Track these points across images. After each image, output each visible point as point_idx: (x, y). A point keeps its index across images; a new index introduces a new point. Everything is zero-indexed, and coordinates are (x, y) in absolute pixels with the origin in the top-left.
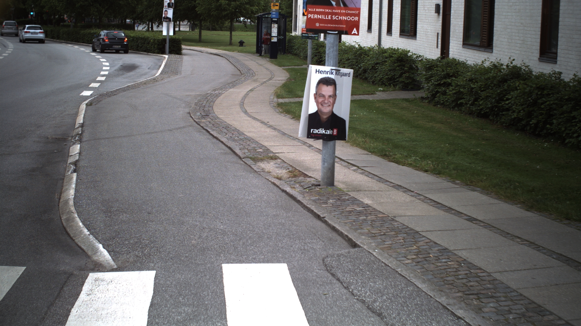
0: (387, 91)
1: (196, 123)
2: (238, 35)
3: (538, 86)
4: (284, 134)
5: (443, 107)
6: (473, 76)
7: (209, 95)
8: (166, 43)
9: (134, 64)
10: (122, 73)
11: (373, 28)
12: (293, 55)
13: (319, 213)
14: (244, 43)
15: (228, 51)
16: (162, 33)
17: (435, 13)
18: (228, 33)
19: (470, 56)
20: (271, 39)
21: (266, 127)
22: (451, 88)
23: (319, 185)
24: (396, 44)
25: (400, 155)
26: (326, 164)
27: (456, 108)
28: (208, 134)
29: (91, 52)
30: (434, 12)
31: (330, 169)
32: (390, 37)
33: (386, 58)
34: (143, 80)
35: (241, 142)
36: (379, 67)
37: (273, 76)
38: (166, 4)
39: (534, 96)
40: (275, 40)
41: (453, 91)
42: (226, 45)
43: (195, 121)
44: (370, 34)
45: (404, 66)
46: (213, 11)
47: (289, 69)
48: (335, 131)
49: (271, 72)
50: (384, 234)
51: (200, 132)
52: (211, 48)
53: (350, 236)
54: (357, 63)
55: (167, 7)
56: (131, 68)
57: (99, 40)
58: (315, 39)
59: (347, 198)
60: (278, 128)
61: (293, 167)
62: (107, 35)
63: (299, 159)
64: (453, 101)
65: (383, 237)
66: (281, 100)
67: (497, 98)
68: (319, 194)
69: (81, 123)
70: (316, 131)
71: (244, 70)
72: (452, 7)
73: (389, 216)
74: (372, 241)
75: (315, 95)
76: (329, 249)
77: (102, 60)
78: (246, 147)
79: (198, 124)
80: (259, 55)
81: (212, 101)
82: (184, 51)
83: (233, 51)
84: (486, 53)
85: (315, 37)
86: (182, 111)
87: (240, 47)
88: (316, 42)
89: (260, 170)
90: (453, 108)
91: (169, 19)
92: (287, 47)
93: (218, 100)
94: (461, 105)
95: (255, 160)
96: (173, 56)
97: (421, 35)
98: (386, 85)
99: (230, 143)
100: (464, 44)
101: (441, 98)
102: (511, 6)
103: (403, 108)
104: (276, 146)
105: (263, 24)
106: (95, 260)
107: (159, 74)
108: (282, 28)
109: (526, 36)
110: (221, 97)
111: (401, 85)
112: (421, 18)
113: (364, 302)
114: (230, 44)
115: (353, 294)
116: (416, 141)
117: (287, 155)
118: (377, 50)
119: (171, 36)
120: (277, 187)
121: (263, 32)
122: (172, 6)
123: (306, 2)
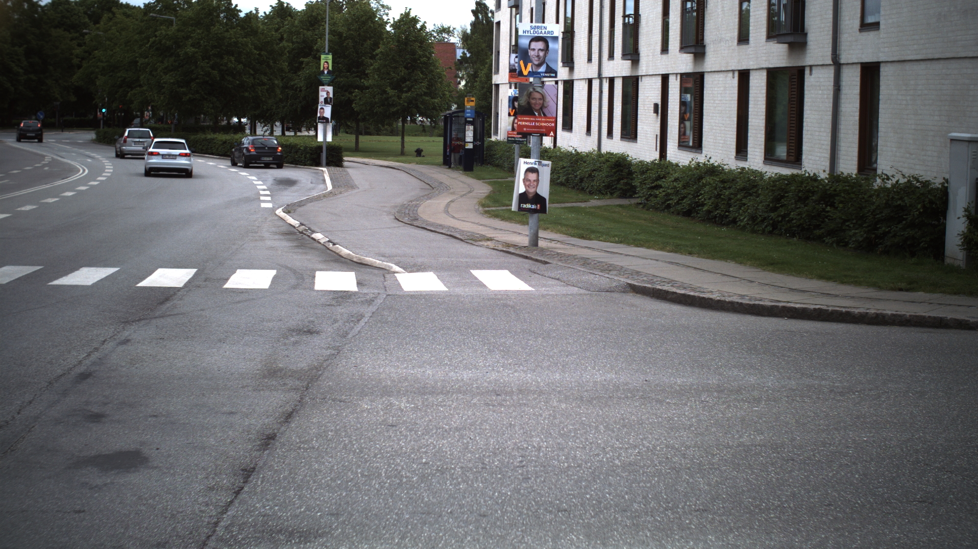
0: (602, 199)
1: (408, 224)
2: (413, 142)
5: (655, 210)
6: (679, 176)
7: (407, 205)
8: (322, 152)
9: (289, 179)
11: (592, 130)
12: (494, 166)
13: (527, 256)
16: (317, 138)
18: (399, 138)
19: (684, 158)
20: (465, 146)
21: (477, 225)
22: (661, 190)
23: (527, 247)
24: (616, 148)
26: (532, 231)
27: (666, 210)
30: (653, 112)
31: (535, 237)
32: (611, 140)
33: (604, 163)
34: (315, 194)
35: (459, 232)
36: (596, 173)
37: (472, 189)
38: (321, 99)
39: (718, 190)
40: (470, 146)
41: (663, 193)
42: (397, 155)
43: (406, 223)
44: (589, 137)
45: (622, 171)
46: (377, 107)
47: (491, 182)
48: (539, 206)
49: (469, 185)
50: (568, 259)
51: (416, 229)
53: (546, 260)
55: (323, 104)
56: (290, 183)
57: (240, 150)
58: (523, 144)
59: (547, 251)
60: (489, 226)
61: (506, 242)
62: (253, 143)
63: (511, 239)
64: (663, 203)
66: (487, 209)
68: (527, 250)
69: (299, 224)
70: (525, 206)
71: (434, 184)
72: (669, 106)
73: (573, 255)
74: (559, 261)
75: (524, 180)
76: (533, 266)
78: (464, 235)
79: (411, 225)
80: (448, 167)
81: (414, 210)
82: (345, 164)
83: (410, 163)
84: (696, 154)
85: (523, 141)
86: (387, 218)
88: (524, 146)
89: (480, 244)
90: (663, 210)
91: (327, 119)
92: (485, 156)
93: (420, 210)
94: (669, 206)
95: (476, 241)
96: (332, 168)
97: (642, 137)
98: (603, 194)
99: (449, 233)
100: (679, 146)
101: (653, 201)
102: (715, 107)
103: (615, 212)
104: (489, 233)
105: (453, 125)
106: (393, 270)
107: (331, 188)
108: (478, 131)
109: (726, 136)
110: (422, 207)
111: (618, 192)
112: (642, 119)
113: (550, 277)
114: (402, 154)
115: (545, 276)
116: (612, 229)
117: (501, 238)
118: (595, 155)
119: (329, 142)
120: (496, 250)
121: (453, 136)
122: (331, 102)
123: (513, 100)
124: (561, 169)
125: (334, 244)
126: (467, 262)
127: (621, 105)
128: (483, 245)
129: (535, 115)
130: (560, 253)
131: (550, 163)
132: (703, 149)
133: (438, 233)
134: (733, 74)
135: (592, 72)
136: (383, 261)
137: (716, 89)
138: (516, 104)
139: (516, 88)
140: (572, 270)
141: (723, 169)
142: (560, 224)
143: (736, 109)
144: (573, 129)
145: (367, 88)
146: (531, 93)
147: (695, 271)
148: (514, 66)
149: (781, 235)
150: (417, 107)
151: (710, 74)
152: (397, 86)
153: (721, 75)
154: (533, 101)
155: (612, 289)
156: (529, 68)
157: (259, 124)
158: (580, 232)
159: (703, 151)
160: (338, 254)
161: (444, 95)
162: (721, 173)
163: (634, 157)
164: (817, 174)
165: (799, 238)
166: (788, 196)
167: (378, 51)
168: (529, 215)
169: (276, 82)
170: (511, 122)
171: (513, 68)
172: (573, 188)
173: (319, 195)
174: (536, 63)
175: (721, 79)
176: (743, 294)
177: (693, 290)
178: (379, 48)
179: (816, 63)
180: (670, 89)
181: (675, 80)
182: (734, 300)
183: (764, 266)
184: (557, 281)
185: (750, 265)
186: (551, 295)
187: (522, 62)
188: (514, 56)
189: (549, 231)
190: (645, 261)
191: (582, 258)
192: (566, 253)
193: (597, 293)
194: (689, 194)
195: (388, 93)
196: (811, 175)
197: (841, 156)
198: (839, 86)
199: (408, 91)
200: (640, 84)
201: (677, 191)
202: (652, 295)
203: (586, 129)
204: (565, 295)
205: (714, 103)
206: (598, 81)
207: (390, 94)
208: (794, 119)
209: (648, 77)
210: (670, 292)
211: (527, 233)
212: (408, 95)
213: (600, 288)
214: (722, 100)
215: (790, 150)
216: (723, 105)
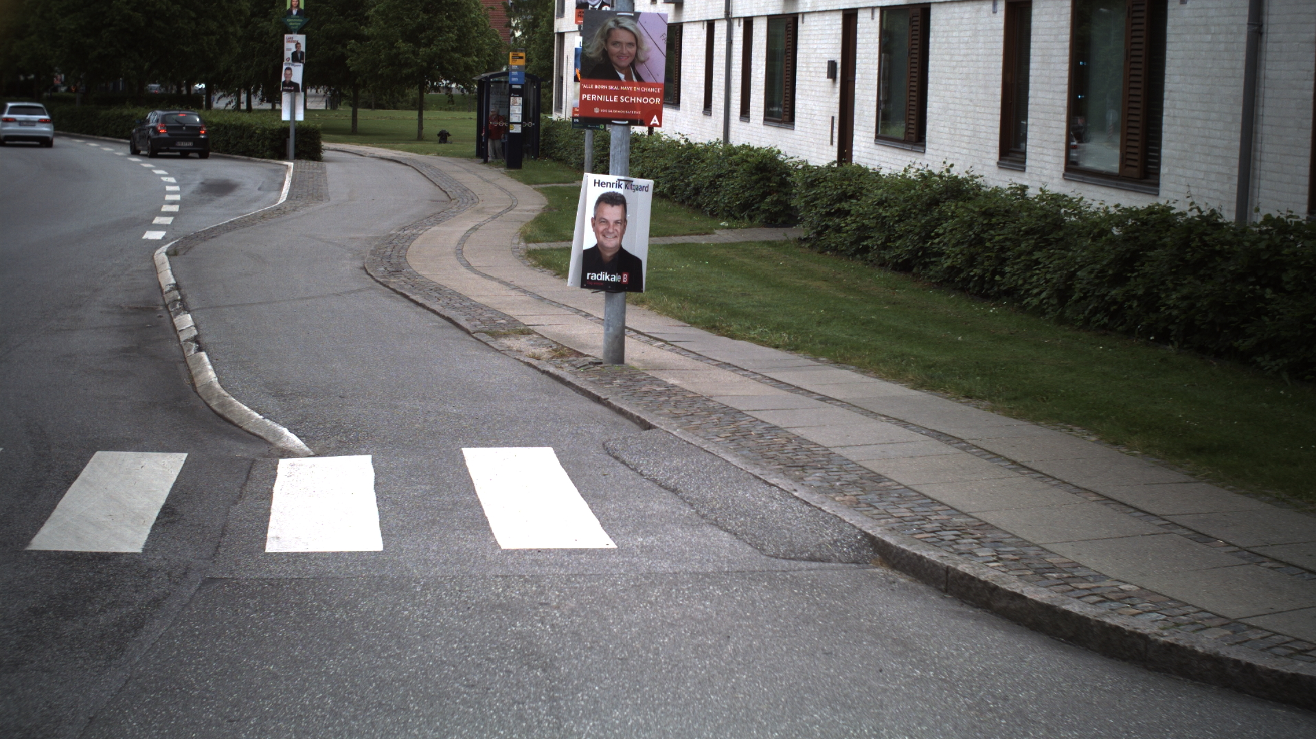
0: (736, 228)
1: (381, 283)
2: (436, 119)
3: (983, 209)
4: (542, 299)
5: (837, 255)
6: (885, 195)
7: (394, 237)
8: (288, 137)
9: (227, 180)
10: (208, 198)
11: (713, 106)
12: (554, 161)
13: (599, 395)
14: (449, 135)
15: (417, 152)
16: (281, 116)
17: (828, 77)
18: (415, 114)
19: (889, 160)
20: (509, 128)
21: (508, 288)
22: (849, 219)
23: (601, 363)
24: (758, 138)
25: (738, 327)
26: (611, 329)
27: (858, 256)
28: (406, 300)
29: (129, 156)
30: (826, 75)
31: (617, 337)
32: (746, 124)
33: (737, 165)
34: (253, 210)
35: (467, 310)
36: (723, 181)
37: (515, 204)
38: (288, 54)
39: (977, 229)
40: (517, 129)
41: (853, 225)
42: (410, 141)
43: (377, 281)
44: (708, 117)
45: (769, 179)
46: (382, 67)
47: (546, 189)
48: (625, 276)
49: (510, 194)
50: (692, 415)
51: (391, 297)
52: (380, 147)
53: (643, 417)
54: (682, 175)
55: (290, 61)
56: (223, 188)
57: (146, 130)
58: (599, 129)
59: (643, 377)
60: (531, 290)
61: (558, 344)
62: (164, 120)
63: (569, 333)
64: (852, 243)
65: (690, 417)
66: (533, 246)
67: (923, 234)
68: (600, 373)
69: (173, 284)
70: (595, 277)
71: (454, 193)
72: (857, 66)
73: (702, 396)
74: (673, 422)
75: (594, 220)
76: (613, 433)
77: (157, 172)
78: (477, 317)
79: (385, 286)
80: (482, 160)
81: (402, 248)
82: (325, 154)
83: (427, 153)
84: (914, 154)
86: (348, 266)
87: (440, 145)
89: (503, 349)
90: (853, 255)
91: (297, 85)
92: (541, 144)
93: (414, 246)
94: (865, 249)
95: (495, 335)
96: (302, 163)
97: (803, 120)
98: (736, 219)
99: (447, 312)
100: (878, 138)
101: (833, 238)
102: (954, 68)
103: (760, 258)
104: (528, 315)
105: (492, 96)
106: (281, 445)
107: (284, 199)
108: (532, 105)
109: (978, 123)
110: (419, 240)
111: (763, 216)
112: (803, 87)
113: (655, 481)
114: (419, 137)
115: (641, 474)
116: (769, 305)
117: (547, 328)
118: (721, 151)
119: (300, 122)
120: (535, 367)
121: (491, 113)
122: (302, 58)
123: (580, 55)
124: (663, 170)
125: (200, 350)
127: (764, 63)
128: (510, 349)
129: (619, 78)
130: (673, 386)
131: (650, 183)
132: (928, 145)
133: (428, 309)
134: (995, 5)
135: (714, 8)
136: (267, 414)
137: (954, 34)
140: (708, 459)
141: (979, 187)
143: (1000, 71)
144: (681, 104)
145: (368, 38)
146: (610, 30)
150: (442, 68)
151: (943, 6)
152: (411, 37)
153: (967, 8)
154: (615, 49)
155: (825, 553)
159: (927, 150)
160: (192, 379)
162: (978, 195)
163: (790, 155)
164: (1218, 211)
168: (603, 294)
169: (231, 30)
170: (579, 92)
172: (682, 202)
175: (967, 15)
180: (858, 36)
181: (870, 19)
186: (662, 577)
191: (727, 410)
192: (685, 386)
193: (785, 563)
194: (911, 231)
195: (399, 48)
196: (1205, 214)
197: (1263, 172)
198: (1261, 26)
199: (428, 45)
200: (800, 28)
201: (882, 223)
202: (943, 587)
203: (703, 104)
204: (697, 574)
205: (951, 60)
206: (725, 23)
207: (402, 50)
208: (1138, 92)
209: (817, 14)
210: (1004, 590)
211: (601, 316)
212: (428, 50)
213: (791, 543)
214: (968, 55)
215: (1128, 153)
216: (971, 63)
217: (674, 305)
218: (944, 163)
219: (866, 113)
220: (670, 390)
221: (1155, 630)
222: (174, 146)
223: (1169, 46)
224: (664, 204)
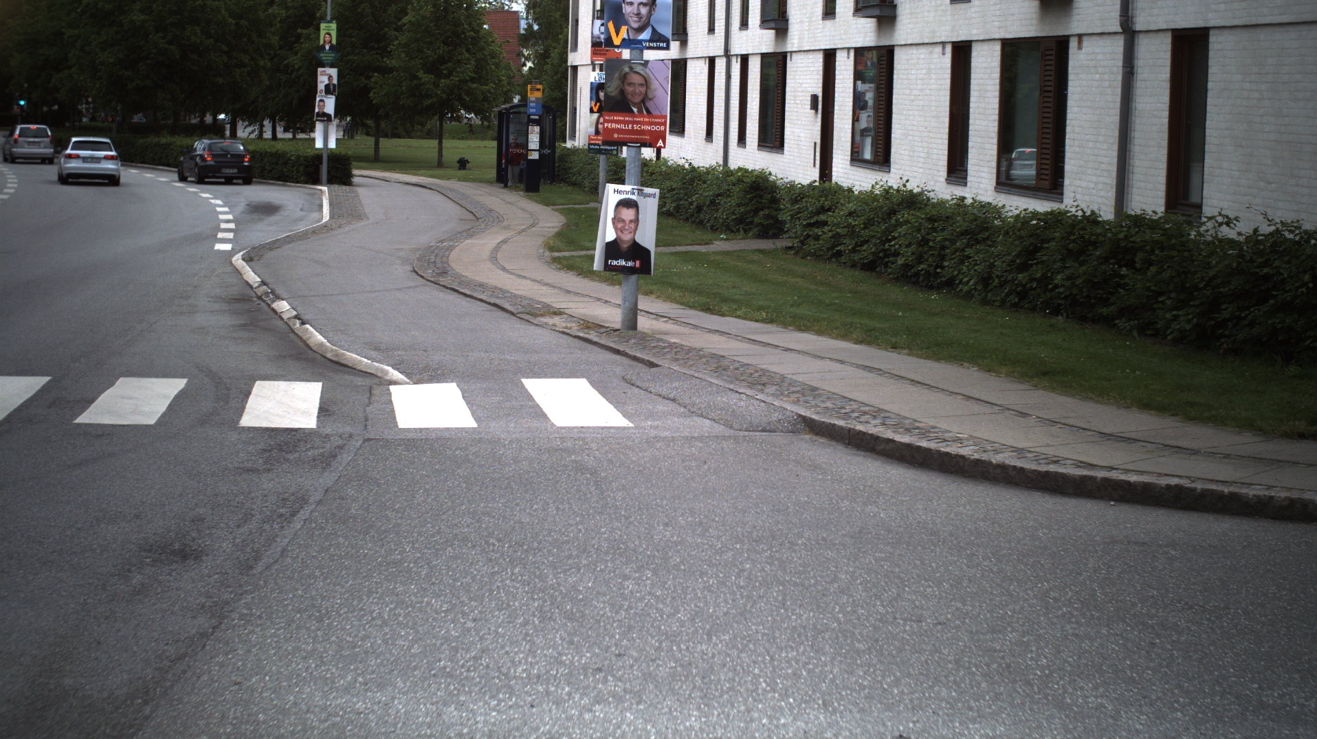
0: (733, 239)
1: (431, 282)
2: (455, 148)
3: (929, 216)
4: (569, 292)
5: (816, 259)
6: (854, 207)
7: (435, 247)
8: (322, 163)
9: (269, 202)
11: (714, 134)
12: (569, 185)
13: (619, 349)
15: (439, 178)
16: (314, 143)
17: (811, 109)
18: (435, 143)
19: (860, 179)
20: (527, 155)
21: (539, 284)
22: (826, 229)
23: (620, 331)
24: (752, 162)
26: (627, 304)
27: (834, 260)
29: (175, 182)
30: (810, 107)
31: (632, 309)
32: (742, 149)
33: (734, 185)
34: (302, 228)
35: (509, 299)
36: (723, 200)
37: (536, 222)
38: (321, 87)
39: (923, 232)
40: (535, 156)
41: (829, 233)
42: (431, 168)
43: (428, 280)
44: (710, 144)
45: (761, 197)
46: (403, 99)
47: (564, 209)
48: (638, 262)
49: (531, 214)
50: (688, 358)
51: (443, 291)
52: (404, 173)
53: (651, 360)
55: (323, 94)
56: (269, 209)
57: (193, 158)
58: (612, 154)
59: (651, 338)
60: (559, 286)
61: (584, 320)
62: (210, 148)
63: (592, 313)
64: (828, 249)
65: (686, 360)
66: (556, 254)
67: (883, 238)
68: (619, 336)
69: (259, 282)
70: (615, 263)
71: (480, 213)
72: (836, 99)
73: (696, 348)
74: (674, 363)
75: (614, 220)
76: (630, 370)
77: (204, 196)
78: (518, 304)
79: (435, 283)
80: (503, 185)
81: (444, 256)
82: (355, 180)
83: (449, 179)
84: (881, 174)
85: (612, 150)
86: (400, 270)
88: (613, 159)
89: (542, 324)
90: (829, 259)
91: (329, 116)
92: (556, 169)
93: (454, 255)
94: (839, 254)
95: (535, 315)
96: (336, 187)
97: (791, 145)
98: (732, 232)
99: (493, 300)
100: (852, 160)
101: (812, 245)
102: (913, 101)
103: (752, 262)
104: (558, 302)
105: (511, 125)
106: (388, 378)
107: (328, 218)
108: (548, 134)
109: (931, 146)
110: (457, 250)
111: (756, 229)
112: (791, 117)
113: (660, 395)
114: (438, 165)
115: (650, 392)
116: (754, 294)
117: (577, 311)
118: (720, 173)
119: (332, 149)
120: (568, 334)
121: (511, 141)
122: (334, 91)
123: (597, 88)
124: (669, 191)
125: (303, 323)
126: (516, 362)
127: (758, 96)
128: (546, 324)
129: (633, 112)
130: (674, 343)
131: (657, 191)
132: (892, 165)
133: (476, 299)
134: (944, 48)
135: (715, 46)
136: (373, 360)
137: (913, 72)
138: (602, 94)
139: (601, 70)
140: (698, 381)
141: (928, 199)
142: (671, 284)
143: (948, 103)
144: (686, 132)
145: (391, 70)
146: (626, 74)
147: (914, 389)
148: (599, 38)
149: (1033, 309)
150: (461, 100)
151: (904, 48)
152: (433, 68)
153: (923, 50)
154: (629, 89)
155: (773, 427)
156: (624, 33)
157: (241, 122)
158: (703, 299)
159: (892, 169)
160: (304, 342)
161: (500, 81)
162: (926, 205)
163: (780, 176)
164: (1097, 212)
165: (1067, 317)
166: (1047, 248)
167: (405, 20)
168: (621, 276)
169: (262, 63)
170: (595, 122)
171: (598, 40)
172: (687, 220)
173: (307, 230)
174: (635, 25)
175: (922, 56)
176: (1020, 445)
177: (924, 433)
178: (407, 15)
179: (1090, 31)
180: (837, 72)
181: (846, 59)
182: (1007, 462)
183: (1032, 377)
184: (671, 406)
185: (1008, 375)
186: (664, 438)
187: (611, 25)
188: (598, 23)
189: (653, 297)
190: (819, 363)
191: (713, 356)
192: (683, 343)
193: (746, 433)
194: (874, 236)
195: (421, 79)
196: (1087, 214)
197: (1134, 182)
198: (1132, 68)
199: (448, 76)
200: (788, 65)
201: (852, 232)
202: (847, 441)
203: (705, 132)
204: (687, 437)
205: (910, 95)
206: (724, 60)
207: (423, 80)
208: (1049, 120)
209: (802, 53)
210: (883, 438)
211: (619, 302)
212: (447, 81)
213: (751, 423)
214: (923, 89)
215: (1041, 169)
216: (926, 97)
217: (677, 294)
218: (901, 178)
219: (843, 139)
220: (672, 346)
221: (970, 453)
222: (219, 172)
223: (1070, 83)
224: (671, 221)
